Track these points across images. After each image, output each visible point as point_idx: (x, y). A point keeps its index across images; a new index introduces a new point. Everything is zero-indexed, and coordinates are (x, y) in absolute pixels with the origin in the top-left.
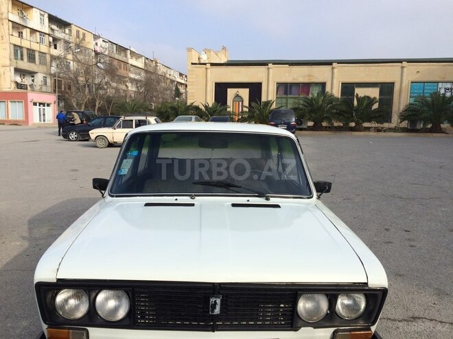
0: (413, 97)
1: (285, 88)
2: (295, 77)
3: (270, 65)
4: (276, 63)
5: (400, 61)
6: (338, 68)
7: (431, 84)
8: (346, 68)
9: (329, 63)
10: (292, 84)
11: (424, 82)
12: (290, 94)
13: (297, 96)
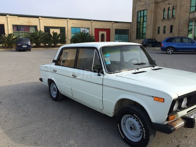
0: (73, 33)
1: (17, 28)
2: (22, 22)
3: (8, 16)
4: (10, 15)
5: (66, 19)
6: (42, 20)
7: (78, 28)
8: (45, 20)
9: (37, 17)
10: (21, 26)
11: (76, 28)
12: (20, 31)
13: (24, 32)
